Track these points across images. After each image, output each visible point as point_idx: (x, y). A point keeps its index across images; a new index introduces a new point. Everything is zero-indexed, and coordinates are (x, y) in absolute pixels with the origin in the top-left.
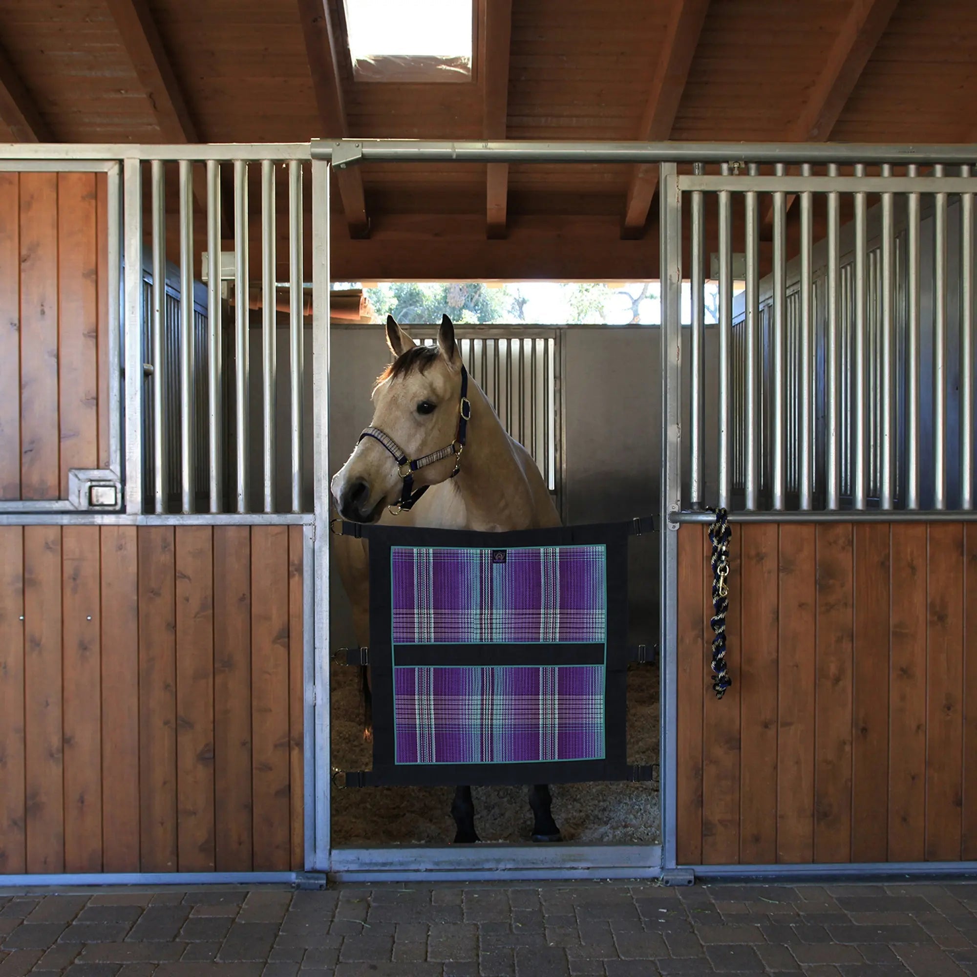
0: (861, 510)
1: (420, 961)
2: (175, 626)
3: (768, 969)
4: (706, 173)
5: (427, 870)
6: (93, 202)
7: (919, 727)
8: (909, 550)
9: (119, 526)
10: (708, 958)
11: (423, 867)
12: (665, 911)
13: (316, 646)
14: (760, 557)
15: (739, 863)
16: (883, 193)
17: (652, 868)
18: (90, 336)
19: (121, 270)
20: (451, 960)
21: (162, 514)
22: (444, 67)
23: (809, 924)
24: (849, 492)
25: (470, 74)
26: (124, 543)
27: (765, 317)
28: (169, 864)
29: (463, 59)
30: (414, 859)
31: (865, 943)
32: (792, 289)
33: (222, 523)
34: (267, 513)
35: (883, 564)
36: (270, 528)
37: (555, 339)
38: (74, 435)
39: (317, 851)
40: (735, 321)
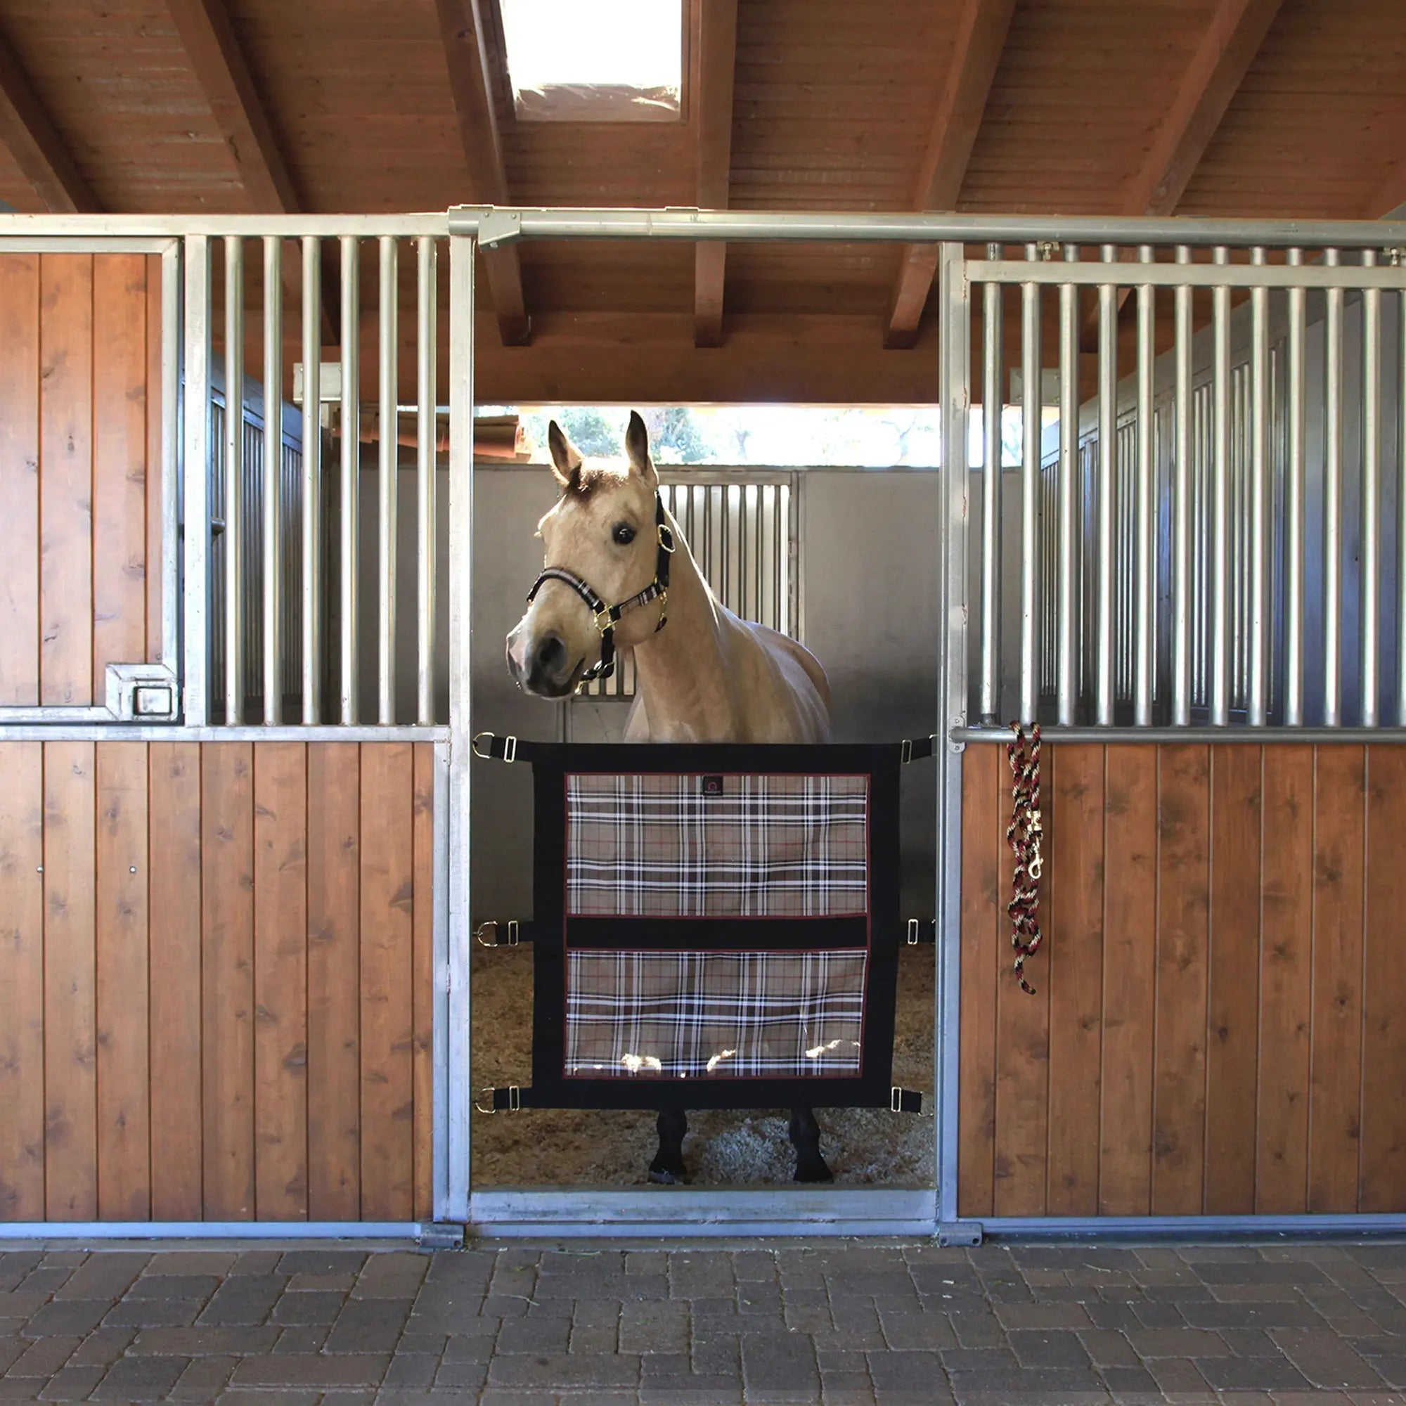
0: (1222, 727)
1: (609, 1353)
2: (254, 881)
3: (1095, 1364)
4: (1005, 256)
5: (605, 1222)
6: (143, 295)
7: (1300, 1028)
8: (1288, 781)
9: (174, 742)
10: (1012, 1349)
11: (600, 1217)
12: (952, 1283)
13: (451, 910)
14: (1079, 791)
15: (1046, 1215)
16: (1254, 287)
17: (922, 1221)
18: (136, 480)
19: (180, 389)
20: (652, 1351)
21: (235, 725)
22: (641, 100)
23: (1153, 1302)
24: (1203, 701)
25: (679, 110)
26: (181, 767)
27: (1087, 458)
28: (244, 1210)
29: (668, 89)
30: (587, 1206)
31: (1232, 1328)
32: (1124, 419)
33: (320, 739)
34: (383, 725)
35: (1251, 801)
36: (387, 746)
37: (790, 486)
38: (112, 617)
39: (451, 1194)
40: (1045, 463)
